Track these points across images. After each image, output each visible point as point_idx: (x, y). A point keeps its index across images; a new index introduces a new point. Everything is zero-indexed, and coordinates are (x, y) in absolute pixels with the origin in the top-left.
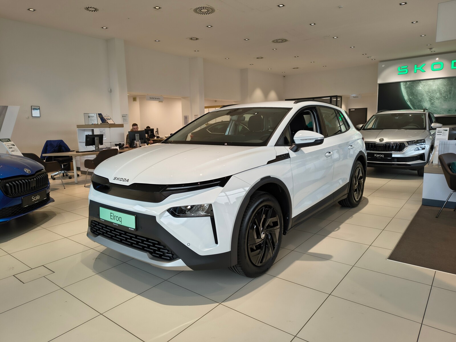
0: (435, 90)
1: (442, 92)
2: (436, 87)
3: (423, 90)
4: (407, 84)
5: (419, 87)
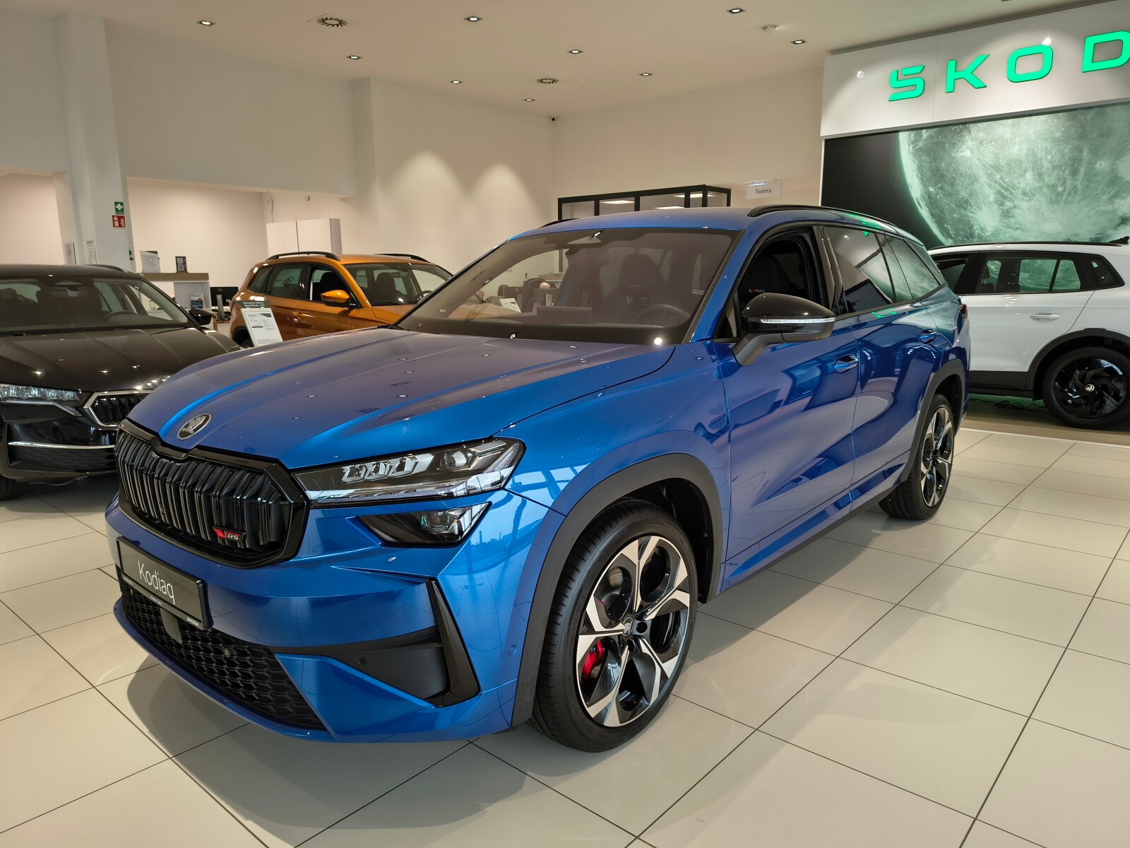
0: (1019, 161)
1: (1043, 166)
2: (1024, 147)
3: (977, 162)
4: (921, 136)
5: (964, 147)
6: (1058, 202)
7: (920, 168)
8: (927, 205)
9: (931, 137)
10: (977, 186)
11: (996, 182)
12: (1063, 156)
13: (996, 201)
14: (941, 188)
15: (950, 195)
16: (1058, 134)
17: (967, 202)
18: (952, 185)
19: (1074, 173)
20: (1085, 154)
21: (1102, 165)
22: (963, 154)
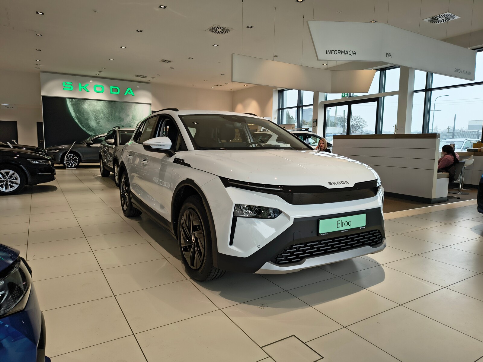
0: (99, 111)
1: (105, 113)
2: (100, 108)
3: (88, 109)
4: (73, 100)
5: (85, 105)
6: (109, 121)
7: (74, 109)
8: (77, 119)
9: (75, 101)
10: (90, 115)
11: (94, 115)
12: (109, 111)
13: (95, 120)
14: (80, 115)
15: (83, 117)
16: (107, 106)
17: (88, 119)
18: (83, 114)
19: (112, 115)
20: (113, 111)
21: (117, 114)
22: (84, 107)
